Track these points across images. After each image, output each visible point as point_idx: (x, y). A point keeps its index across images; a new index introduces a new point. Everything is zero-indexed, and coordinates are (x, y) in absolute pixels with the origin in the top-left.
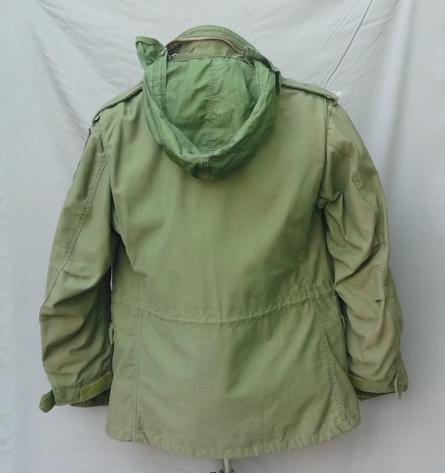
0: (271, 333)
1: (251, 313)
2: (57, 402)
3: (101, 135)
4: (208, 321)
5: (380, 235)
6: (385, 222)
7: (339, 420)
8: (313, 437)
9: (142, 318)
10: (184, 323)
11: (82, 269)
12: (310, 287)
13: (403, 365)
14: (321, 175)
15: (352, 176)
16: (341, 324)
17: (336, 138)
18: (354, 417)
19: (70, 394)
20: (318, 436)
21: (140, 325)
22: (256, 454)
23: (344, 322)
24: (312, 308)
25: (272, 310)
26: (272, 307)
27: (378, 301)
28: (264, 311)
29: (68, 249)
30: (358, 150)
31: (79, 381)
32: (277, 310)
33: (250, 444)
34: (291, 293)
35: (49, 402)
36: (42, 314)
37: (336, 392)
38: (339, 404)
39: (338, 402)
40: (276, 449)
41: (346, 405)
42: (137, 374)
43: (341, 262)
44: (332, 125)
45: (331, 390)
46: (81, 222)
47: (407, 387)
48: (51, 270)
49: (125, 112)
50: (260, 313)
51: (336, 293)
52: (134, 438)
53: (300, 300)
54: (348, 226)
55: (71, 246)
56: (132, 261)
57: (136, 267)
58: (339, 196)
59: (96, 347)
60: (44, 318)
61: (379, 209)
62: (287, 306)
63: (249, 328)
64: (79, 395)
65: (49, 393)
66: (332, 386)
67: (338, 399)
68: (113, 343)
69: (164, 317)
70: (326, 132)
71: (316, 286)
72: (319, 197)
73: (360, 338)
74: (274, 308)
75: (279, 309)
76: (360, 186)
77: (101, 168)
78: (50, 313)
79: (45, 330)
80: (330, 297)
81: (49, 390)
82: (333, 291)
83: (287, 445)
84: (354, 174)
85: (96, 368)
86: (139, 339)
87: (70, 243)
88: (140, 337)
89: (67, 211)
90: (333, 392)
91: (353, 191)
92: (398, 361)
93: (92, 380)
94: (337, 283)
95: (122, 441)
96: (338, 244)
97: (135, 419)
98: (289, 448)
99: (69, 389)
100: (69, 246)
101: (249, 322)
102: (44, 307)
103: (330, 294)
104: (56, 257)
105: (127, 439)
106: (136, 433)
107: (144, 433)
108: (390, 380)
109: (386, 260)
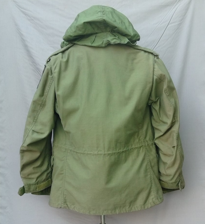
0: (126, 160)
1: (117, 150)
2: (26, 192)
3: (51, 67)
4: (99, 153)
5: (176, 117)
6: (178, 111)
7: (154, 199)
8: (143, 206)
9: (67, 153)
10: (88, 154)
11: (41, 129)
12: (144, 140)
13: (183, 177)
14: (151, 89)
15: (164, 90)
16: (156, 158)
17: (158, 72)
18: (161, 198)
19: (32, 188)
20: (145, 206)
21: (66, 156)
22: (117, 213)
23: (158, 157)
24: (144, 150)
25: (127, 149)
26: (127, 148)
27: (174, 147)
28: (123, 149)
29: (34, 120)
30: (167, 78)
31: (37, 181)
32: (128, 150)
33: (115, 208)
34: (135, 142)
35: (23, 191)
36: (21, 150)
37: (153, 187)
38: (154, 192)
39: (154, 191)
40: (126, 211)
41: (157, 193)
42: (64, 178)
43: (158, 129)
44: (156, 66)
45: (151, 186)
46: (41, 107)
47: (184, 187)
48: (26, 129)
49: (62, 57)
50: (122, 150)
51: (155, 144)
52: (62, 206)
53: (139, 146)
54: (161, 113)
55: (35, 118)
56: (63, 126)
57: (65, 129)
58: (158, 100)
59: (45, 167)
60: (22, 152)
61: (176, 105)
62: (133, 148)
63: (116, 157)
64: (36, 189)
65: (22, 187)
66: (152, 184)
67: (154, 190)
68: (53, 165)
69: (77, 151)
70: (154, 69)
71: (146, 140)
72: (149, 99)
73: (165, 163)
74: (128, 149)
75: (130, 149)
76: (167, 95)
77: (51, 82)
78: (25, 149)
79: (22, 157)
80: (152, 145)
81: (23, 186)
82: (153, 143)
83: (131, 209)
84: (165, 89)
85: (44, 177)
86: (66, 162)
87: (35, 117)
88: (66, 161)
89: (34, 102)
90: (152, 187)
91: (164, 97)
92: (180, 175)
93: (42, 182)
94: (156, 139)
95: (57, 208)
96: (156, 122)
97: (63, 198)
98: (132, 211)
99: (32, 186)
100: (35, 119)
101: (117, 154)
102: (22, 146)
103: (152, 144)
104: (28, 124)
105: (59, 207)
106: (63, 204)
107: (67, 204)
108: (177, 183)
109: (178, 128)
